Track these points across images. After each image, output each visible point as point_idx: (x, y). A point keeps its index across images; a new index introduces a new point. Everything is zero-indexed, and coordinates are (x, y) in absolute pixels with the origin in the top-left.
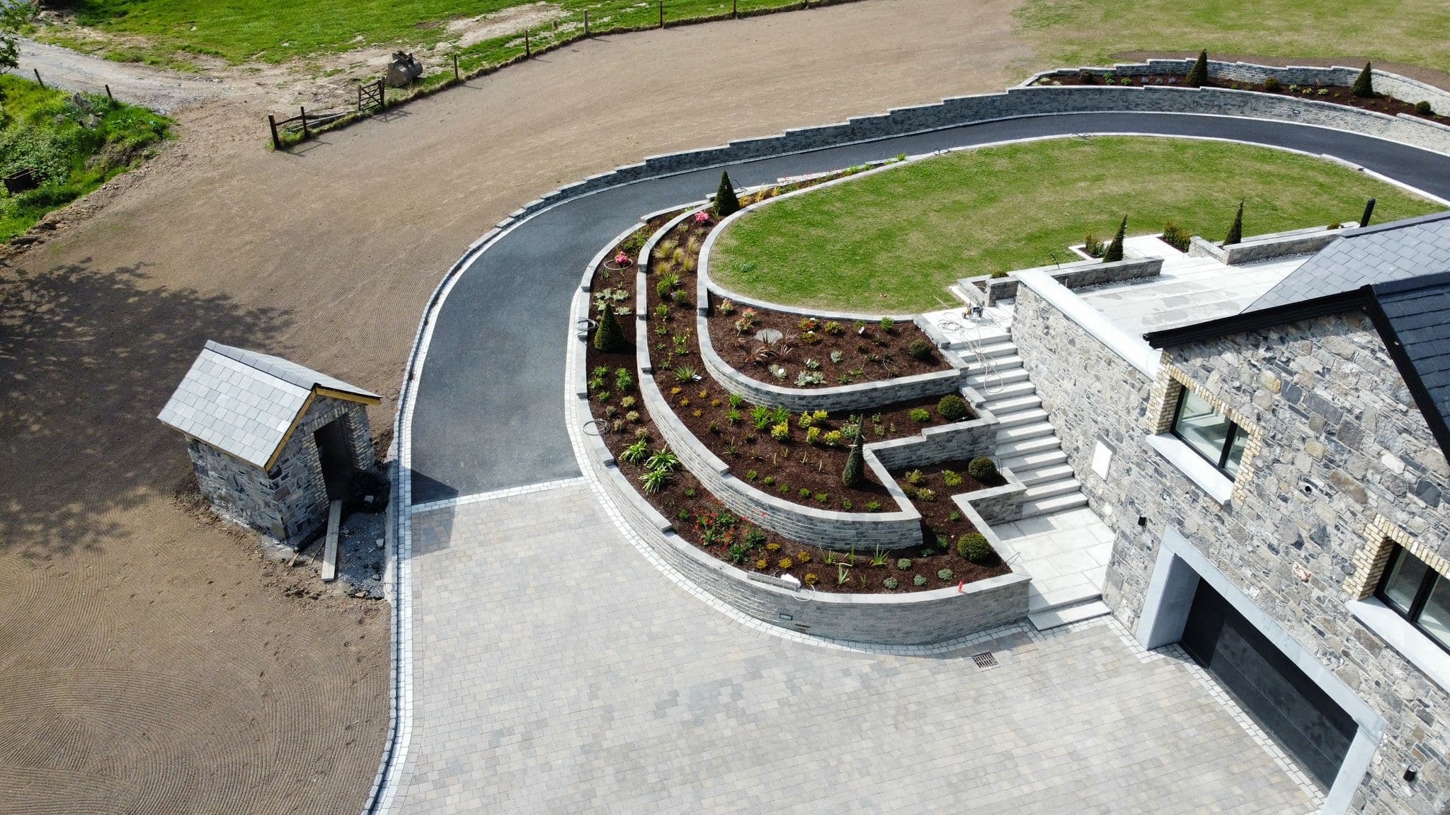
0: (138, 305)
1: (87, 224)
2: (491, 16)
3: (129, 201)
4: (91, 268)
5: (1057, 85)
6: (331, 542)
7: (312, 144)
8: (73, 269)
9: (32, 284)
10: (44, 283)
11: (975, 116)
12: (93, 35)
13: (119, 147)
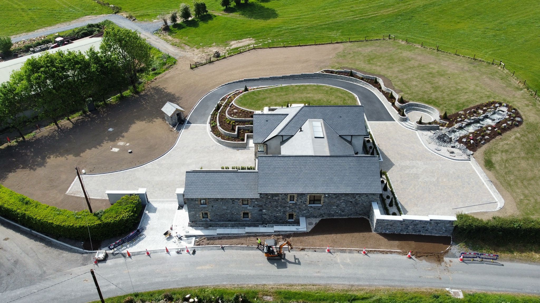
0: (164, 94)
1: (161, 79)
2: (240, 41)
3: (167, 76)
4: (160, 87)
5: (325, 73)
6: (176, 126)
7: (197, 68)
8: (157, 87)
9: (152, 88)
10: (154, 89)
11: (307, 77)
12: (170, 38)
13: (168, 65)
